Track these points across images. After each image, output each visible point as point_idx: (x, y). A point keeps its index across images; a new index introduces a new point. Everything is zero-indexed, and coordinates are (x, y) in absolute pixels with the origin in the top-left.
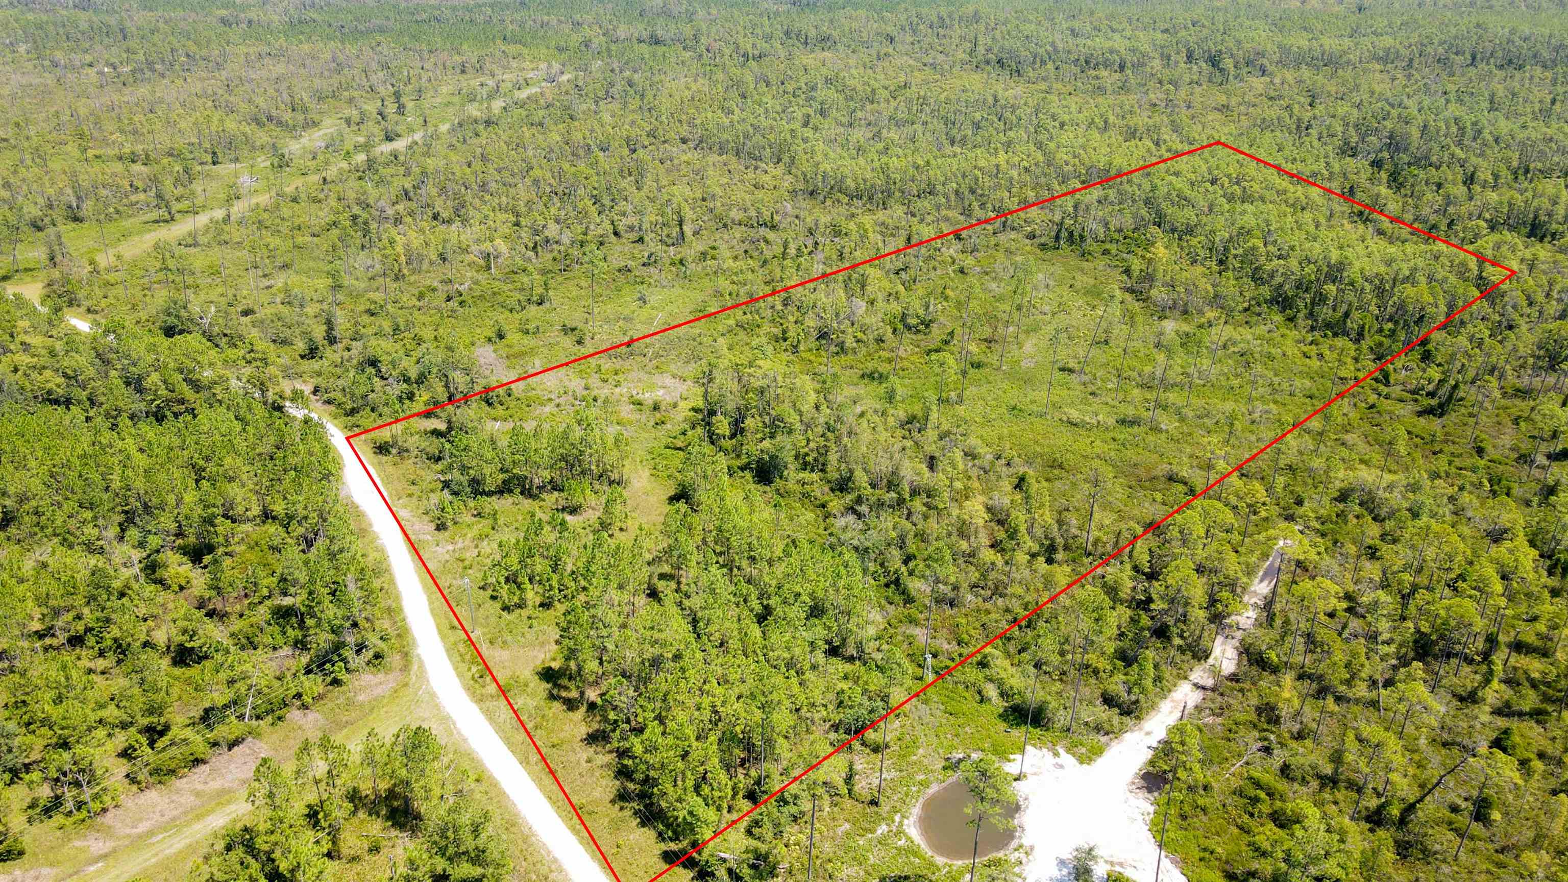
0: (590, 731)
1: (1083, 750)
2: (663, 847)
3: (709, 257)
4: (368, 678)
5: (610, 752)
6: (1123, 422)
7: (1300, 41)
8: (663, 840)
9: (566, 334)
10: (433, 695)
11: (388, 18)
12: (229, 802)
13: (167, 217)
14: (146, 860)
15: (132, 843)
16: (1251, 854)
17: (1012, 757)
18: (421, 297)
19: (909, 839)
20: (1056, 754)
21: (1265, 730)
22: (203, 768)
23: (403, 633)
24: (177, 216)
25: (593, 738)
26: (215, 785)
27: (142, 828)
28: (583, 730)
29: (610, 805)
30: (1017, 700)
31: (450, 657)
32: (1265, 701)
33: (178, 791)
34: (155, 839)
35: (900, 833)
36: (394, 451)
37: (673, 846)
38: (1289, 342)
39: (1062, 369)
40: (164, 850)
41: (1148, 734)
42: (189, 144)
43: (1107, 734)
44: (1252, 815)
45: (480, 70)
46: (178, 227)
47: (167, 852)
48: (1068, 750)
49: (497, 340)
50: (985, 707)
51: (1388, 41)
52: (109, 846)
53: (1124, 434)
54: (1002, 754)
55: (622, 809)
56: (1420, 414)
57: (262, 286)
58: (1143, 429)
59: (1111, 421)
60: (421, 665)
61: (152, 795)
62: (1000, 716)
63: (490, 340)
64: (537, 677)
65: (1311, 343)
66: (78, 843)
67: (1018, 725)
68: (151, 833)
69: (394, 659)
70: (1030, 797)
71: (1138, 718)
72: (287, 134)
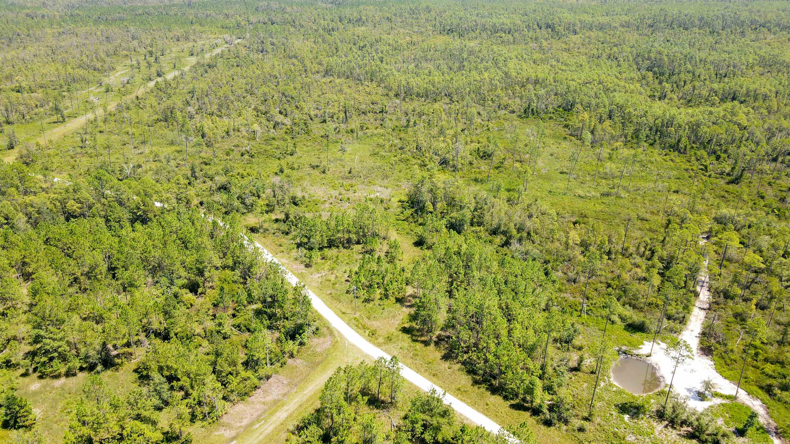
0: (443, 354)
1: (669, 341)
2: (509, 403)
3: (364, 128)
4: (316, 340)
5: (458, 363)
6: (603, 195)
7: (588, 18)
8: (507, 400)
9: (314, 169)
10: (353, 345)
11: (119, 13)
12: (283, 405)
13: (61, 119)
14: (258, 437)
15: (245, 430)
16: (765, 377)
17: (640, 346)
18: (228, 154)
19: (617, 387)
20: (658, 344)
21: (743, 324)
22: (258, 391)
23: (320, 318)
24: (66, 119)
25: (446, 357)
26: (269, 398)
27: (245, 422)
28: (438, 355)
29: (472, 387)
30: (630, 321)
31: (351, 327)
32: (735, 312)
33: (253, 403)
34: (255, 427)
35: (611, 385)
36: (261, 231)
37: (513, 402)
38: (656, 155)
39: (561, 173)
40: (264, 431)
41: (692, 331)
42: (50, 81)
43: (675, 332)
44: (756, 361)
45: (187, 39)
46: (69, 125)
47: (266, 432)
48: (662, 341)
49: (281, 174)
50: (615, 326)
51: (626, 18)
52: (233, 433)
53: (605, 200)
54: (636, 347)
55: (479, 388)
56: (728, 183)
57: (136, 153)
58: (613, 198)
59: (598, 195)
60: (339, 332)
61: (240, 407)
62: (624, 329)
63: (276, 174)
64: (401, 332)
65: (666, 155)
66: (217, 433)
67: (634, 332)
68: (251, 424)
69: (323, 330)
70: (658, 363)
71: (685, 324)
72: (101, 75)
